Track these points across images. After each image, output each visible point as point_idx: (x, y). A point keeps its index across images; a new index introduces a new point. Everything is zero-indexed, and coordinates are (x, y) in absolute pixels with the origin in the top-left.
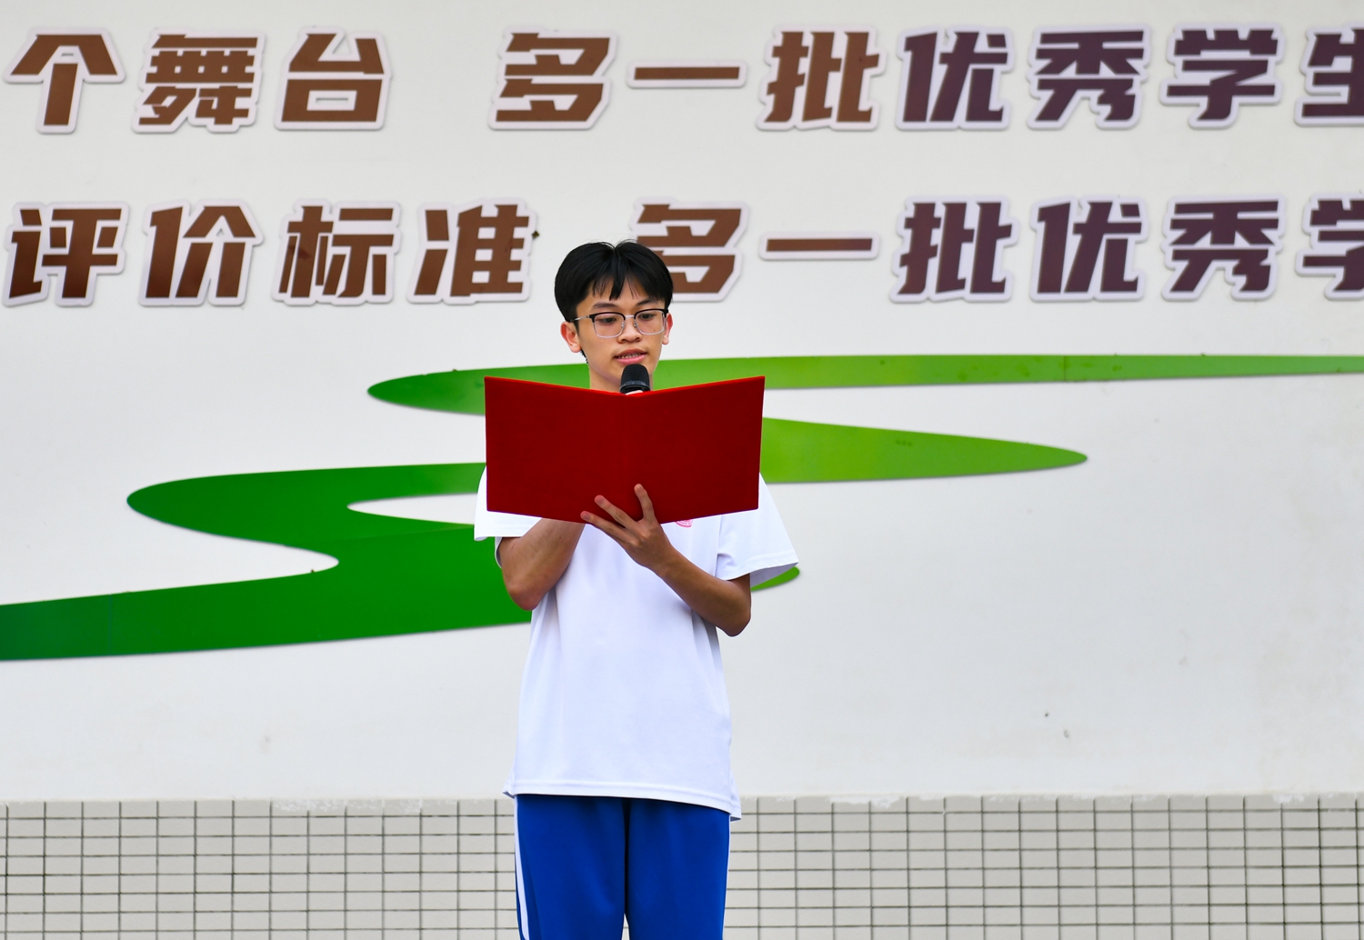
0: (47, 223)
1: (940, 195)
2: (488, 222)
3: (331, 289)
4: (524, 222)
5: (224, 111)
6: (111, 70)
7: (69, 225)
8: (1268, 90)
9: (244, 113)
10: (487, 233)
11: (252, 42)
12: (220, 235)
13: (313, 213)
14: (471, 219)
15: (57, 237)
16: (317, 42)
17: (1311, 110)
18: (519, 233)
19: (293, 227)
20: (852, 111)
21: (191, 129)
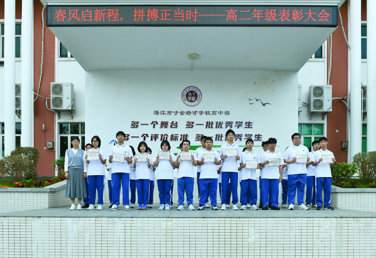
0: (153, 135)
1: (218, 134)
2: (185, 135)
3: (174, 140)
4: (188, 135)
5: (166, 127)
6: (158, 124)
7: (155, 135)
8: (242, 126)
9: (167, 127)
10: (185, 136)
11: (168, 122)
12: (166, 136)
13: (172, 135)
14: (184, 135)
15: (154, 136)
16: (173, 122)
17: (245, 127)
18: (187, 136)
19: (171, 136)
20: (212, 127)
21: (164, 128)
